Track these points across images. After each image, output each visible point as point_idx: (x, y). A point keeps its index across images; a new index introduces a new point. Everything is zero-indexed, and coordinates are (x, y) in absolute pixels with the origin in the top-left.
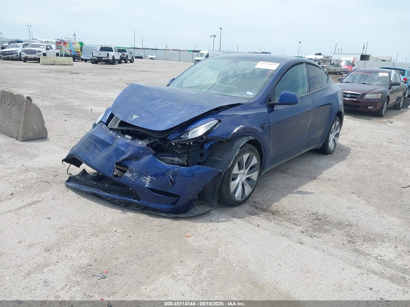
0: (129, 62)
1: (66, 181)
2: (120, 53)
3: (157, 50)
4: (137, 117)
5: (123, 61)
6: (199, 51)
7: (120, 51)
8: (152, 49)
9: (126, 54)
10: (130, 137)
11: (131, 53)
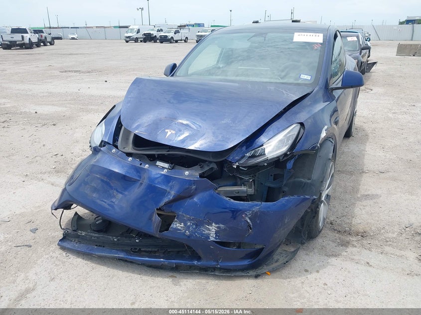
0: (48, 44)
1: (60, 240)
2: (37, 35)
3: (78, 28)
4: (174, 132)
5: (42, 44)
6: (127, 27)
7: (36, 31)
8: (71, 28)
9: (44, 35)
10: (166, 165)
11: (50, 34)
